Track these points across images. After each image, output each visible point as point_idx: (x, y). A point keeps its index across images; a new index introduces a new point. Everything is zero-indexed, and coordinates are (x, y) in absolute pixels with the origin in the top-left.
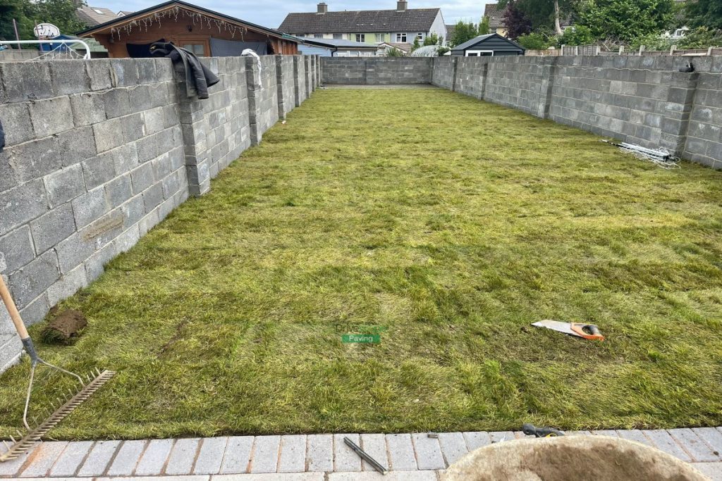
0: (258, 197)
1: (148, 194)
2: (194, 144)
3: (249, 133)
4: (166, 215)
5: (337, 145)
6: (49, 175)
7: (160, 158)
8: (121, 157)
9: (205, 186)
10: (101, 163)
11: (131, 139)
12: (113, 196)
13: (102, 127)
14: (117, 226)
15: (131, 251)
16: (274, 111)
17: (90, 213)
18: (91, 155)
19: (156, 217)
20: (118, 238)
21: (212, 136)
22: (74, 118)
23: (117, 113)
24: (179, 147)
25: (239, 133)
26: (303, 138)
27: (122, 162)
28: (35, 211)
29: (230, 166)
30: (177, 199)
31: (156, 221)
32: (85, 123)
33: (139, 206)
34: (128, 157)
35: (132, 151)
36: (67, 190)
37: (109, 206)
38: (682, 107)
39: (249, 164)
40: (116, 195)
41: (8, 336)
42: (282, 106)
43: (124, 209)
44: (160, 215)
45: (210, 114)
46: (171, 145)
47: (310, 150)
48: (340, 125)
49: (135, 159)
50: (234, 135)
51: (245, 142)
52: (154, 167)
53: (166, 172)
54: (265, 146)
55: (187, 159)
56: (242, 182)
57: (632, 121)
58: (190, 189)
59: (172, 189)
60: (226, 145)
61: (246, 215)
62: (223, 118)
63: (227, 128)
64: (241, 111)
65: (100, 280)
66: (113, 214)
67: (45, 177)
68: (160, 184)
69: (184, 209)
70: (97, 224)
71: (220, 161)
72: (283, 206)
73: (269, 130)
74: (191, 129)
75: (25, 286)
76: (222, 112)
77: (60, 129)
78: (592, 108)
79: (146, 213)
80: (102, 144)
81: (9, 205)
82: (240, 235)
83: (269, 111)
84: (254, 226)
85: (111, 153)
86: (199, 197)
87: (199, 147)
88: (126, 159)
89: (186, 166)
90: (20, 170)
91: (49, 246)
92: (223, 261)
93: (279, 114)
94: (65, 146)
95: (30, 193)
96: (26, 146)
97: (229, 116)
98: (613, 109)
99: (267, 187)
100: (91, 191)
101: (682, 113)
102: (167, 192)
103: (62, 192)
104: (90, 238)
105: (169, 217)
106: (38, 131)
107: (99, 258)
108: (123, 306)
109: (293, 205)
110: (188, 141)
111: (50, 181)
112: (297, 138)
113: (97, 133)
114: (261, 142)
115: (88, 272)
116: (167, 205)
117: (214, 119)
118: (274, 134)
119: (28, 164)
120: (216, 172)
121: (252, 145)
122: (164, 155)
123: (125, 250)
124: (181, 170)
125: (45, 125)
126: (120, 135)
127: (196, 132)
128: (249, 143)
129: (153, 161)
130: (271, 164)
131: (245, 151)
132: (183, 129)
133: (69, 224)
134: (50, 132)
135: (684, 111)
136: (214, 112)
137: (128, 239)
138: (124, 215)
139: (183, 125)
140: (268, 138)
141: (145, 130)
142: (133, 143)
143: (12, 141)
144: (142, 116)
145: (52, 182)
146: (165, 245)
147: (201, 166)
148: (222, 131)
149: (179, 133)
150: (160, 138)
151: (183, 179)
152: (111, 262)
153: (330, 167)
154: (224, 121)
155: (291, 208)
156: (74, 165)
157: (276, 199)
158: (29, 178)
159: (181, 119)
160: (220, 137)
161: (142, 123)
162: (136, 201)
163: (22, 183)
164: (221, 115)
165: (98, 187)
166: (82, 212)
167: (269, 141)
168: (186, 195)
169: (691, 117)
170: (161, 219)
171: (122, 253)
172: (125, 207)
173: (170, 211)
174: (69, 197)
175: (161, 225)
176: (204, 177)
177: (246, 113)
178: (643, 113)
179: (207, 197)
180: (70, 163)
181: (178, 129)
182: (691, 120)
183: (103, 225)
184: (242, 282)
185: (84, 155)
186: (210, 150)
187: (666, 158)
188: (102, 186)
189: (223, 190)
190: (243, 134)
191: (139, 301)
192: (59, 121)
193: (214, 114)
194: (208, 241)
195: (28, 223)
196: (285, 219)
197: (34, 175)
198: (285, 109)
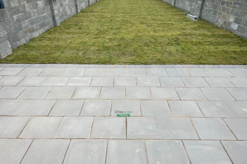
0: (72, 27)
1: (41, 24)
2: (54, 11)
3: (75, 10)
4: (47, 30)
5: (102, 14)
6: (15, 16)
7: (44, 14)
8: (32, 13)
9: (58, 24)
10: (27, 14)
11: (35, 9)
12: (31, 23)
13: (27, 5)
14: (32, 31)
15: (37, 38)
16: (86, 3)
17: (25, 26)
18: (24, 12)
19: (44, 30)
20: (33, 34)
21: (61, 10)
22: (20, 2)
23: (31, 2)
24: (50, 12)
25: (71, 9)
26: (93, 12)
27: (33, 15)
28: (12, 24)
29: (68, 19)
30: (50, 26)
31: (44, 31)
32: (22, 4)
33: (38, 27)
34: (34, 13)
35: (35, 12)
36: (19, 20)
37: (30, 25)
38: (201, 2)
39: (74, 19)
40: (32, 23)
41: (9, 48)
42: (89, 1)
43: (34, 27)
44: (45, 30)
45: (60, 3)
46: (47, 11)
47: (93, 15)
48: (107, 8)
49: (36, 14)
50: (69, 10)
51: (74, 12)
52: (42, 17)
53: (46, 18)
54: (81, 14)
55: (53, 15)
56: (69, 23)
57: (192, 7)
58: (54, 24)
59: (48, 24)
60: (66, 13)
61: (68, 31)
62: (65, 4)
63: (67, 8)
64: (72, 2)
65: (29, 43)
66: (31, 27)
67: (14, 16)
68: (44, 22)
69: (52, 29)
70: (27, 29)
71: (65, 17)
72: (78, 29)
73: (84, 9)
74: (53, 7)
75: (12, 40)
76: (65, 2)
77: (16, 5)
78: (184, 3)
79: (41, 29)
80: (27, 9)
81: (7, 21)
82: (64, 35)
83: (84, 3)
84: (68, 33)
85: (29, 12)
86: (57, 27)
87: (56, 12)
88: (34, 14)
89: (52, 17)
90: (8, 14)
91: (16, 32)
92: (58, 40)
93: (88, 4)
94: (18, 9)
95: (11, 19)
96: (9, 9)
97: (67, 4)
98: (189, 3)
99: (76, 25)
100: (25, 21)
101: (201, 4)
102: (47, 24)
103: (18, 20)
104: (26, 32)
105: (47, 31)
106: (12, 5)
107: (29, 37)
108: (34, 47)
109: (81, 29)
110: (52, 10)
111: (15, 17)
112: (91, 12)
113: (26, 7)
114: (79, 13)
115: (26, 40)
116: (47, 28)
117: (61, 5)
118: (85, 10)
119: (10, 13)
120: (63, 20)
121: (77, 14)
122: (45, 14)
123: (36, 37)
124: (51, 19)
125: (13, 4)
126: (32, 7)
127: (54, 8)
128: (76, 13)
129: (42, 15)
130: (80, 19)
131: (74, 15)
132: (51, 7)
133: (20, 28)
134: (14, 6)
135: (202, 4)
136: (61, 2)
137: (36, 34)
138: (34, 28)
139: (50, 6)
140: (82, 11)
141: (39, 6)
142: (36, 10)
143: (6, 7)
144: (38, 2)
145: (16, 17)
146: (45, 36)
147: (57, 18)
148: (65, 8)
149: (50, 8)
150: (44, 9)
151: (52, 21)
152: (32, 39)
153: (97, 20)
154: (65, 5)
155: (80, 29)
156: (20, 14)
157: (77, 27)
158: (10, 16)
159: (50, 4)
160: (64, 10)
161: (38, 4)
162: (37, 25)
163: (9, 17)
164: (64, 4)
165: (27, 20)
166: (23, 26)
167: (82, 12)
168: (53, 26)
169: (204, 6)
170: (45, 31)
171: (35, 38)
172: (34, 26)
173: (48, 29)
174: (20, 21)
175: (45, 32)
176: (58, 21)
177: (74, 3)
178: (194, 4)
179: (59, 27)
180: (19, 13)
181: (49, 7)
182: (203, 6)
183: (29, 30)
184: (61, 43)
185: (23, 12)
186: (60, 14)
187: (196, 18)
188: (28, 20)
189: (64, 25)
190: (73, 10)
191: (37, 46)
192: (16, 3)
193: (62, 3)
194: (56, 36)
195: (11, 26)
196: (77, 32)
197: (11, 15)
198: (90, 2)
